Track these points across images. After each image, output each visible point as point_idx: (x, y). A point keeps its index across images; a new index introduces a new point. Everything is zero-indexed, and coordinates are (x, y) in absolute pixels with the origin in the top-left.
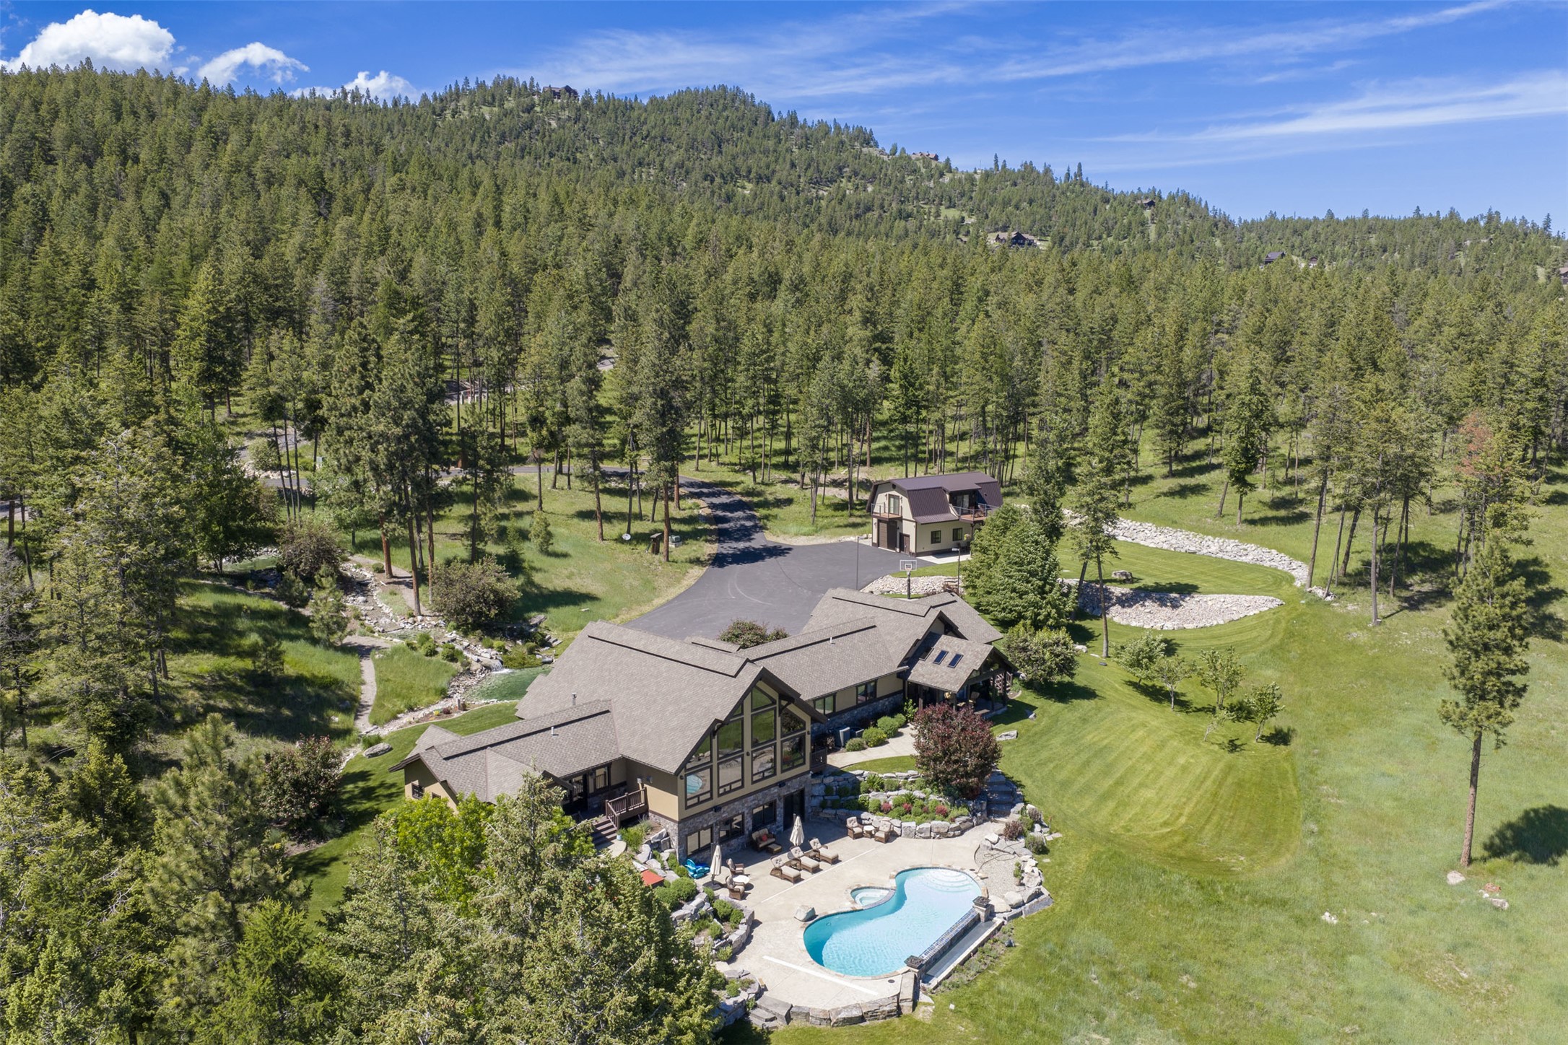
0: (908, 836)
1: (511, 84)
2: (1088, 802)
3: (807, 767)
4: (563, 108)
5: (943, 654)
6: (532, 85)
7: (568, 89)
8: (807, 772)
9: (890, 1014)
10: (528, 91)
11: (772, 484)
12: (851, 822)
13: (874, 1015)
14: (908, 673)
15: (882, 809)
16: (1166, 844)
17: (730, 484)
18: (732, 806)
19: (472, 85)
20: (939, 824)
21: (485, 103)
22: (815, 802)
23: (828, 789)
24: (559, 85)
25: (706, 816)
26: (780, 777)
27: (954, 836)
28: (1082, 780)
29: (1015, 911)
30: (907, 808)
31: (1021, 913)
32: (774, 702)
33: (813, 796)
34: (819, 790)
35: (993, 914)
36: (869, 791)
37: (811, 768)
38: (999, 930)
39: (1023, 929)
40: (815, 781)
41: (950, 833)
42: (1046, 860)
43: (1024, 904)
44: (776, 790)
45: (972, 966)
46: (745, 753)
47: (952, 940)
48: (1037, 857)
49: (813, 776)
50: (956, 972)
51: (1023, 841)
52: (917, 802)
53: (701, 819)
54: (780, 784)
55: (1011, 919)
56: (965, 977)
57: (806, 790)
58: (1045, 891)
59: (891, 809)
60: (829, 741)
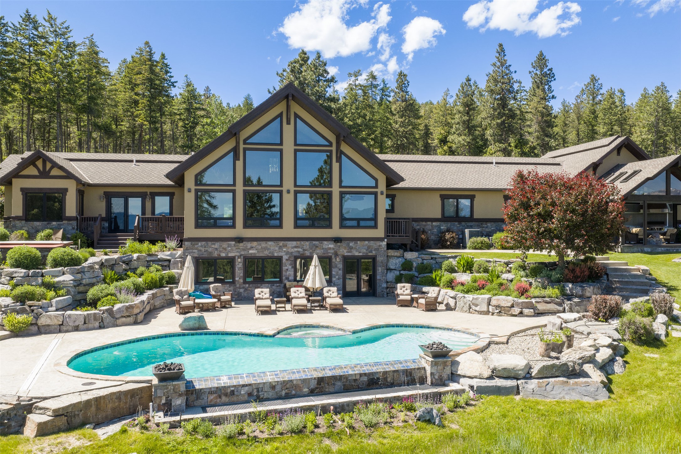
0: (462, 310)
3: (380, 232)
5: (621, 174)
8: (381, 239)
12: (403, 292)
15: (451, 284)
18: (263, 244)
20: (504, 300)
22: (391, 276)
23: (407, 266)
25: (225, 245)
26: (336, 231)
27: (521, 314)
29: (498, 382)
31: (513, 388)
32: (331, 145)
33: (389, 270)
34: (395, 263)
35: (454, 377)
36: (452, 270)
37: (387, 236)
38: (437, 397)
39: (495, 410)
40: (391, 252)
41: (516, 310)
42: (652, 354)
43: (528, 376)
44: (331, 245)
45: (297, 421)
46: (284, 189)
47: (320, 380)
48: (632, 348)
49: (390, 246)
50: (242, 418)
51: (615, 323)
52: (500, 281)
53: (217, 245)
54: (337, 240)
55: (481, 391)
56: (249, 428)
57: (379, 259)
58: (596, 376)
59: (463, 284)
60: (448, 236)
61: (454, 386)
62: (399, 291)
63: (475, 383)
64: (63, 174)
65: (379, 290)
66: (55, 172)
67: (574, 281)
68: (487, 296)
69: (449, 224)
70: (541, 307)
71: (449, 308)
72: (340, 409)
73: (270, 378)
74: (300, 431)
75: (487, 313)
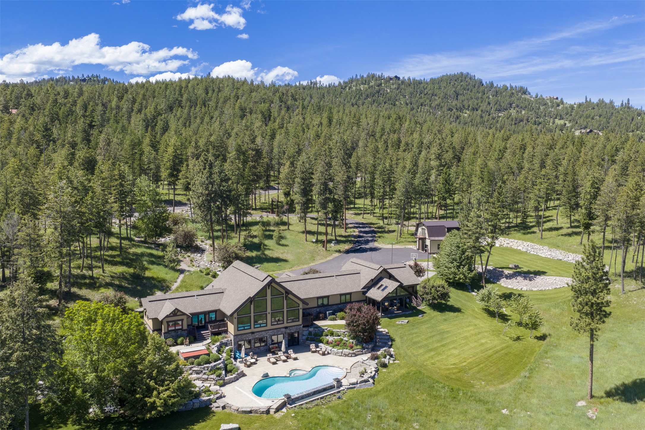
0: (333, 354)
1: (373, 76)
2: (421, 351)
3: (300, 322)
4: (393, 84)
5: (382, 285)
6: (382, 76)
7: (396, 77)
8: (301, 325)
9: (263, 413)
10: (380, 78)
11: (391, 225)
12: (313, 347)
13: (256, 412)
14: (366, 292)
15: (328, 343)
16: (448, 372)
17: (373, 224)
18: (261, 333)
19: (359, 77)
20: (347, 351)
21: (362, 84)
22: (304, 338)
23: (310, 333)
24: (392, 75)
25: (248, 335)
26: (285, 325)
27: (351, 356)
28: (425, 342)
29: (351, 386)
30: (337, 344)
31: (355, 387)
32: (283, 294)
33: (303, 335)
34: (306, 333)
35: (341, 386)
36: (327, 335)
37: (303, 323)
38: (339, 392)
39: (351, 393)
40: (304, 329)
41: (350, 355)
42: (384, 370)
43: (357, 384)
44: (284, 330)
45: (316, 402)
46: (268, 312)
47: (314, 392)
48: (380, 368)
49: (303, 327)
50: (306, 403)
51: (376, 361)
52: (343, 342)
53: (245, 336)
54: (286, 328)
55: (348, 389)
56: (309, 406)
57: (300, 332)
58: (371, 381)
59: (332, 343)
60: (321, 315)
61: (342, 388)
62: (311, 347)
63: (346, 387)
64: (181, 314)
65: (300, 343)
66: (179, 313)
67: (366, 343)
68: (341, 350)
69: (320, 308)
70: (357, 353)
71: (328, 353)
72: (321, 398)
73: (305, 393)
74: (317, 405)
75: (341, 356)
